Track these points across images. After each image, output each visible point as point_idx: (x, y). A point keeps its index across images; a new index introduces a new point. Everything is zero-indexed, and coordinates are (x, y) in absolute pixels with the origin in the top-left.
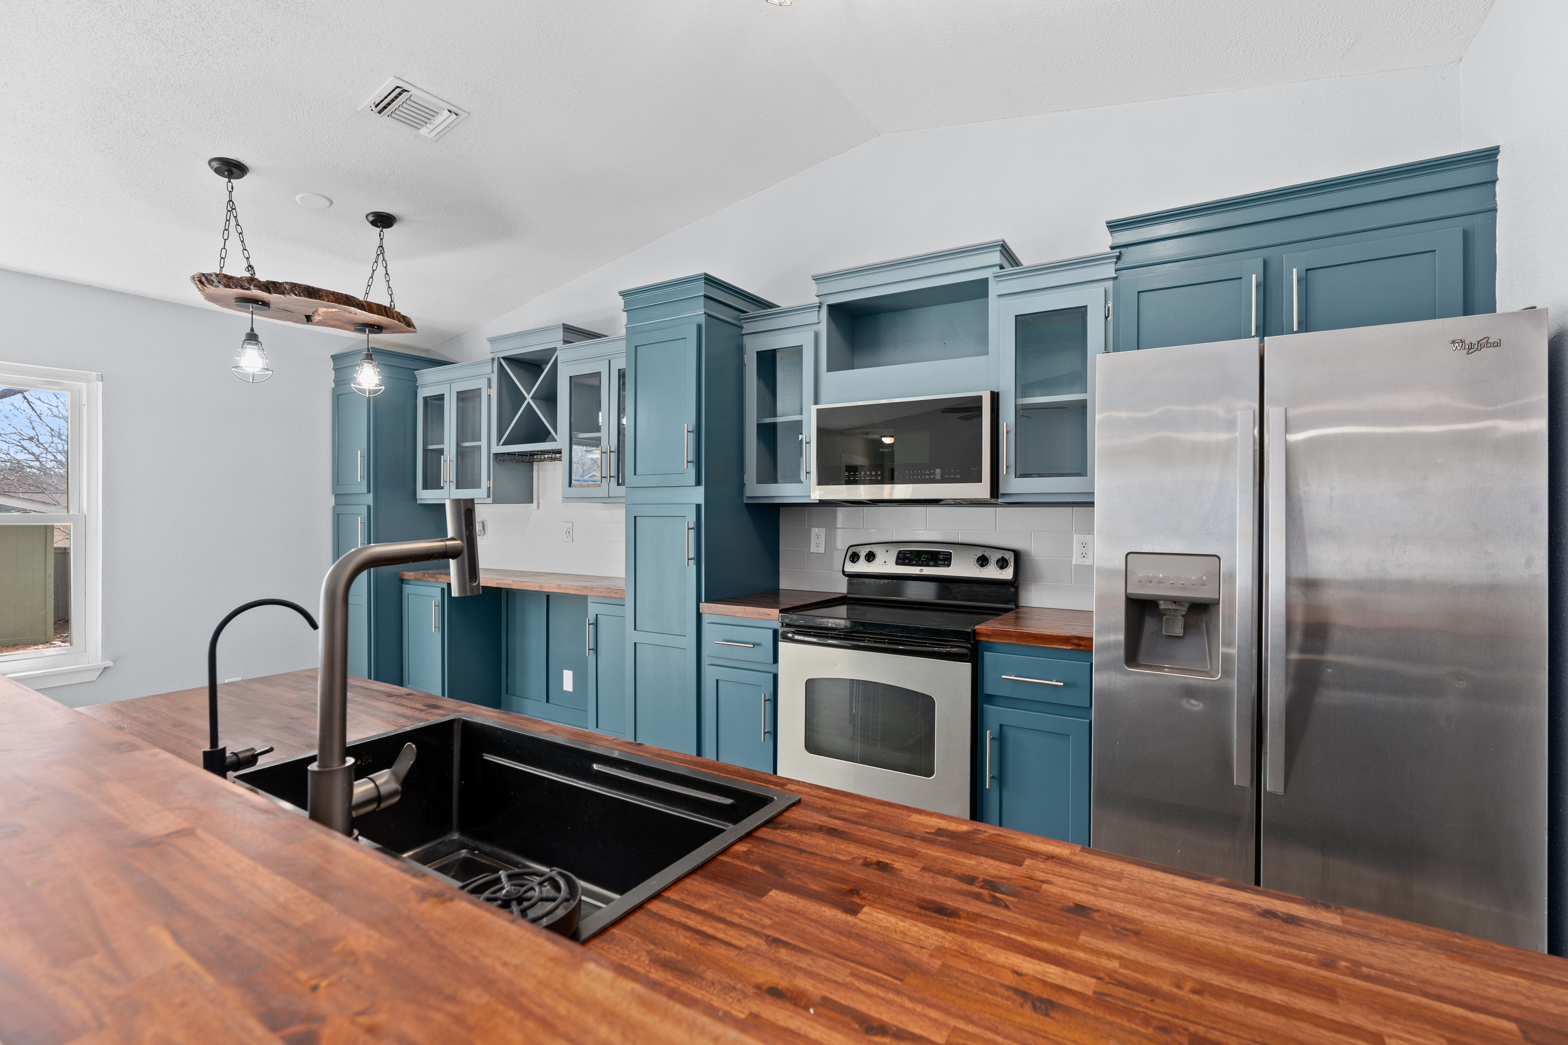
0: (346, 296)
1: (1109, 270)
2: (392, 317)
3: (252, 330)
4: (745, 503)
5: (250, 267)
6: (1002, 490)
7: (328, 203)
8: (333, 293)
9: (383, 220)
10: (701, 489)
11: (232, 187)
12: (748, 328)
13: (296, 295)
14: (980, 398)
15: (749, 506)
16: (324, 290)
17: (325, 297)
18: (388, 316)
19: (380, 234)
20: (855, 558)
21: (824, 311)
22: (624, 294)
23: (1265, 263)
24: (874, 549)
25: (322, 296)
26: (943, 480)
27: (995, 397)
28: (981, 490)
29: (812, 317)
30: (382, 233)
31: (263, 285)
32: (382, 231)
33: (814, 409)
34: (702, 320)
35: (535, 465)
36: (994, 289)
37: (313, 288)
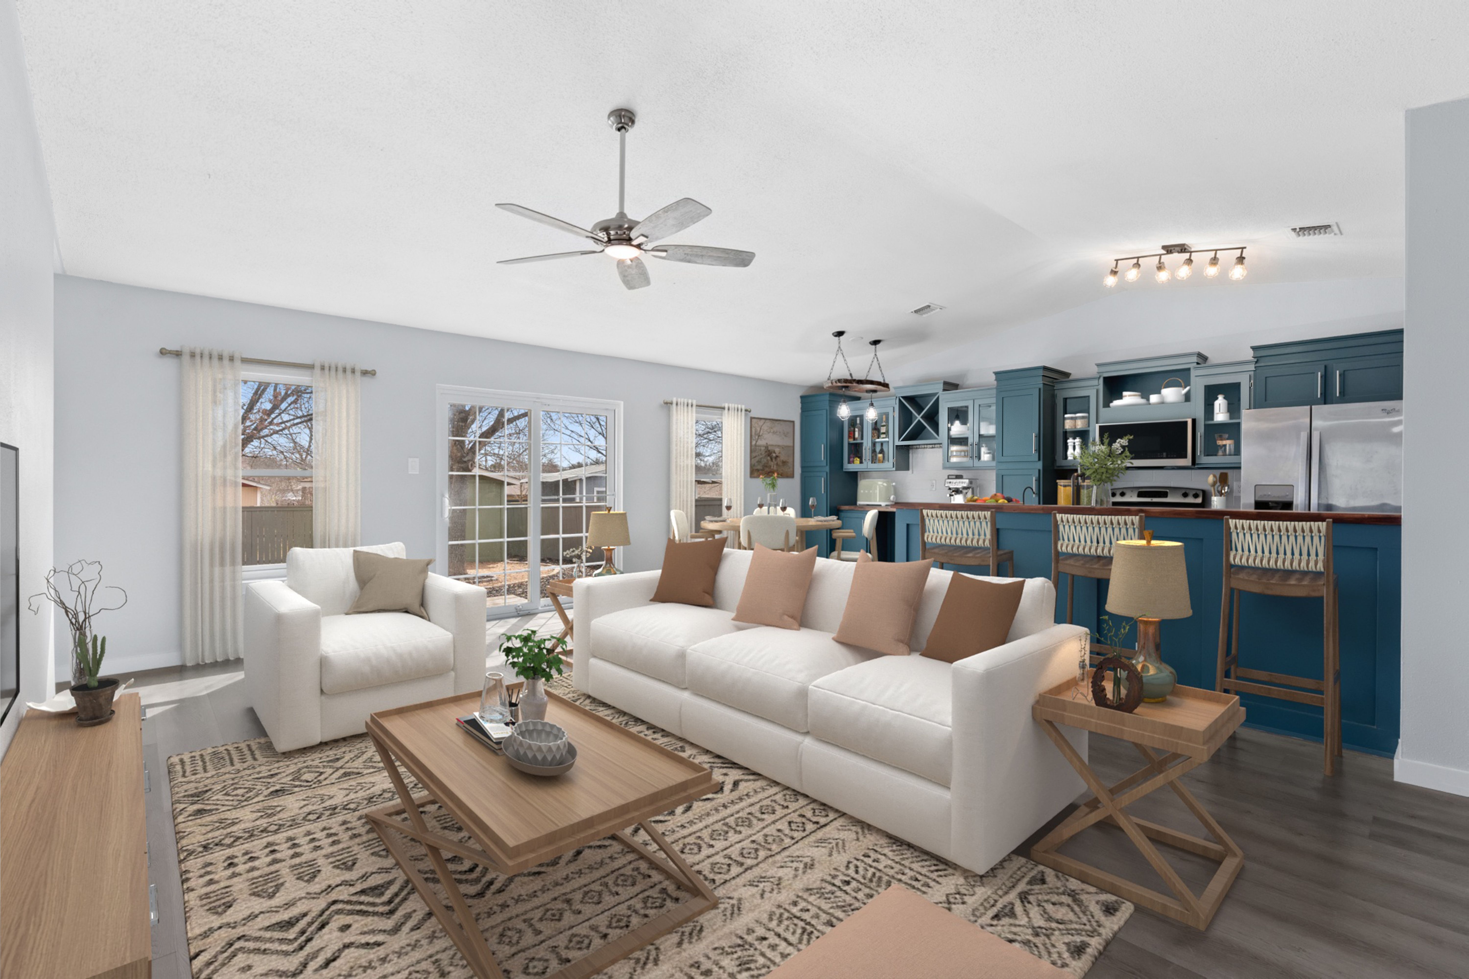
1: (1252, 367)
4: (1054, 469)
5: (851, 375)
6: (1197, 462)
9: (877, 342)
10: (1041, 463)
12: (1057, 386)
14: (1186, 423)
20: (1114, 495)
21: (1101, 380)
22: (996, 373)
23: (1326, 367)
24: (1125, 491)
26: (1167, 457)
27: (1194, 421)
28: (1187, 462)
29: (1095, 382)
33: (1097, 426)
34: (1041, 386)
35: (911, 451)
36: (1193, 373)
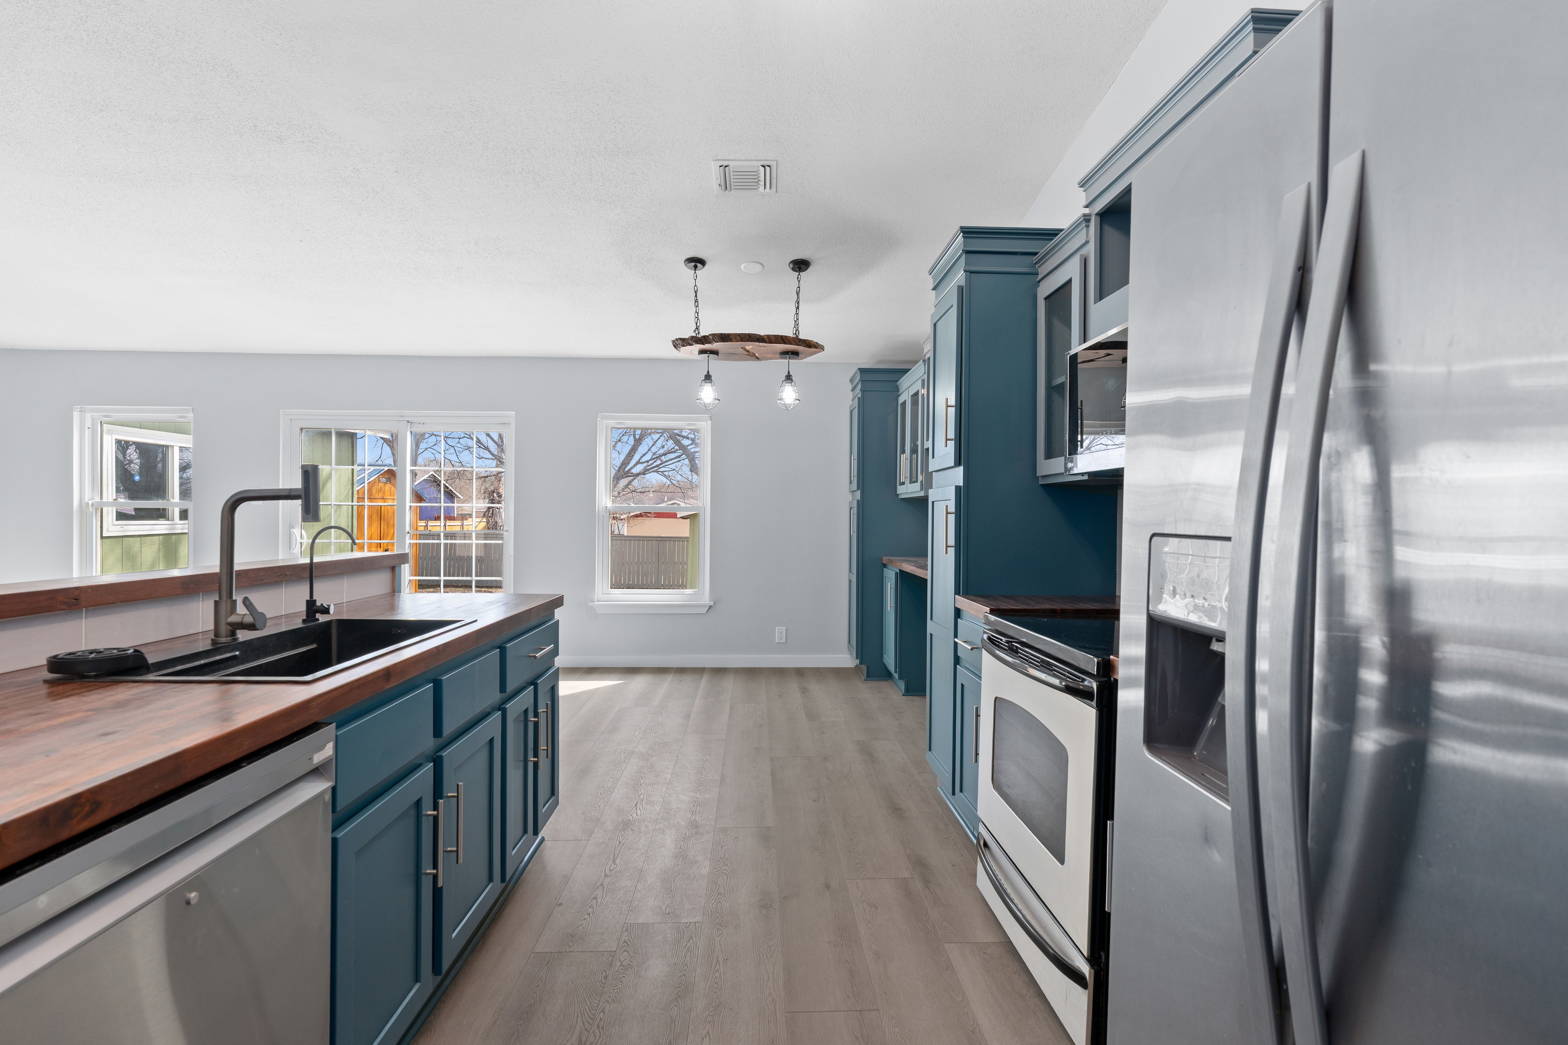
0: (749, 334)
2: (789, 343)
3: (708, 372)
4: (1041, 485)
7: (761, 267)
8: (739, 335)
9: (801, 265)
10: (960, 470)
11: (696, 276)
12: (1039, 272)
13: (716, 342)
15: (1044, 486)
16: (733, 334)
17: (734, 339)
18: (785, 343)
19: (798, 277)
21: (1093, 220)
25: (732, 338)
30: (799, 276)
31: (700, 340)
32: (799, 274)
34: (963, 281)
37: (725, 334)
